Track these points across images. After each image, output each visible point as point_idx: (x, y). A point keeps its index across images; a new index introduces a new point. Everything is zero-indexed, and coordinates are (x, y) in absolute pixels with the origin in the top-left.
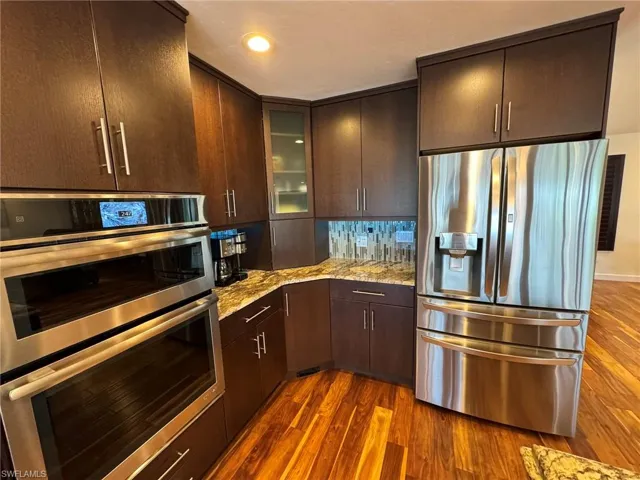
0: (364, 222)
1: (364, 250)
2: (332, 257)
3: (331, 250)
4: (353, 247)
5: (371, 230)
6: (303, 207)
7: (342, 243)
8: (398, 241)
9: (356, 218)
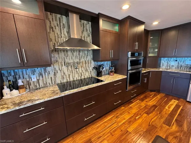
0: (174, 58)
1: (173, 66)
2: (161, 67)
3: (161, 66)
4: (169, 65)
5: (176, 61)
6: (155, 54)
7: (165, 64)
8: (186, 64)
9: (171, 57)
